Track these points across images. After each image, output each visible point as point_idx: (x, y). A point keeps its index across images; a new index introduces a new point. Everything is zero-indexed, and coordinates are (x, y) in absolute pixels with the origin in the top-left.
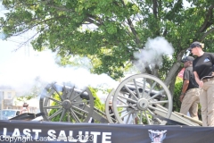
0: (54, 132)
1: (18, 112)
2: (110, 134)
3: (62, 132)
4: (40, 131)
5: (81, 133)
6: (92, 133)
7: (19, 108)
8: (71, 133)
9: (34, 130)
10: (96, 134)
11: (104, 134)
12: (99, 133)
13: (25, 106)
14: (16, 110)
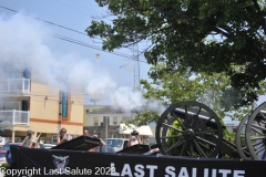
0: (173, 169)
1: (126, 142)
2: (243, 172)
3: (184, 170)
4: (156, 167)
5: (206, 171)
6: (221, 171)
7: (127, 136)
8: (194, 170)
9: (148, 167)
10: (225, 172)
11: (236, 172)
12: (229, 172)
13: (135, 134)
14: (124, 140)
